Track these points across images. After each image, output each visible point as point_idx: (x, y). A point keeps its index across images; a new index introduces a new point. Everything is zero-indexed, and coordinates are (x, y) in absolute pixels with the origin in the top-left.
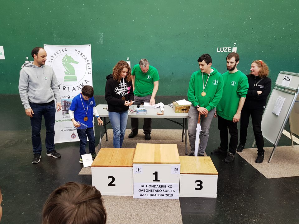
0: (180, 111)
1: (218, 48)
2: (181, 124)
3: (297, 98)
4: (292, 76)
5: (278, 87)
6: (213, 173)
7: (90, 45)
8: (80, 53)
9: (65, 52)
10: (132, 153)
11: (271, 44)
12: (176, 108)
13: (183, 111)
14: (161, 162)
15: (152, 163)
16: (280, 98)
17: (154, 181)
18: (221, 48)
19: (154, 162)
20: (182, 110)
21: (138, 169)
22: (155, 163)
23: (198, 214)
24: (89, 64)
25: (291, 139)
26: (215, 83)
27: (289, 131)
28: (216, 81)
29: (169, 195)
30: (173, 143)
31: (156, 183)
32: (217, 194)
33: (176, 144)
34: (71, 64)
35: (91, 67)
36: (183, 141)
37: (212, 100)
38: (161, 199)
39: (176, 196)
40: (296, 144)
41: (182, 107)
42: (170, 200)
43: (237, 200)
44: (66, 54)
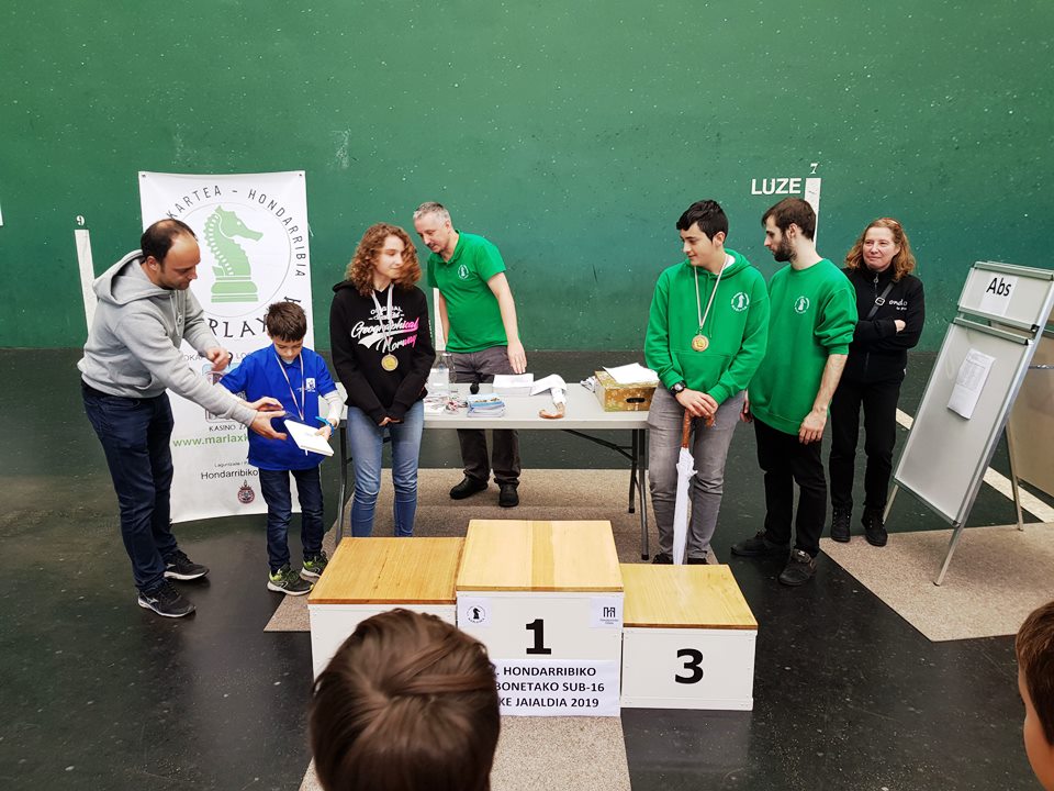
0: (621, 405)
1: (754, 181)
2: (625, 450)
3: (1037, 356)
4: (1016, 279)
5: (968, 316)
6: (740, 623)
7: (303, 173)
8: (268, 201)
9: (215, 199)
10: (453, 555)
11: (942, 165)
12: (608, 393)
13: (630, 406)
14: (556, 585)
15: (525, 589)
16: (974, 357)
17: (529, 651)
18: (765, 181)
19: (530, 586)
20: (629, 401)
21: (476, 611)
22: (534, 589)
23: (685, 770)
24: (298, 239)
25: (1015, 502)
26: (740, 305)
27: (1007, 472)
28: (741, 298)
29: (586, 703)
30: (599, 518)
31: (539, 661)
32: (754, 696)
33: (609, 522)
34: (236, 242)
35: (306, 251)
36: (632, 511)
37: (732, 364)
38: (555, 717)
39: (611, 706)
40: (1031, 518)
41: (628, 391)
42: (588, 721)
43: (826, 717)
44: (217, 206)
